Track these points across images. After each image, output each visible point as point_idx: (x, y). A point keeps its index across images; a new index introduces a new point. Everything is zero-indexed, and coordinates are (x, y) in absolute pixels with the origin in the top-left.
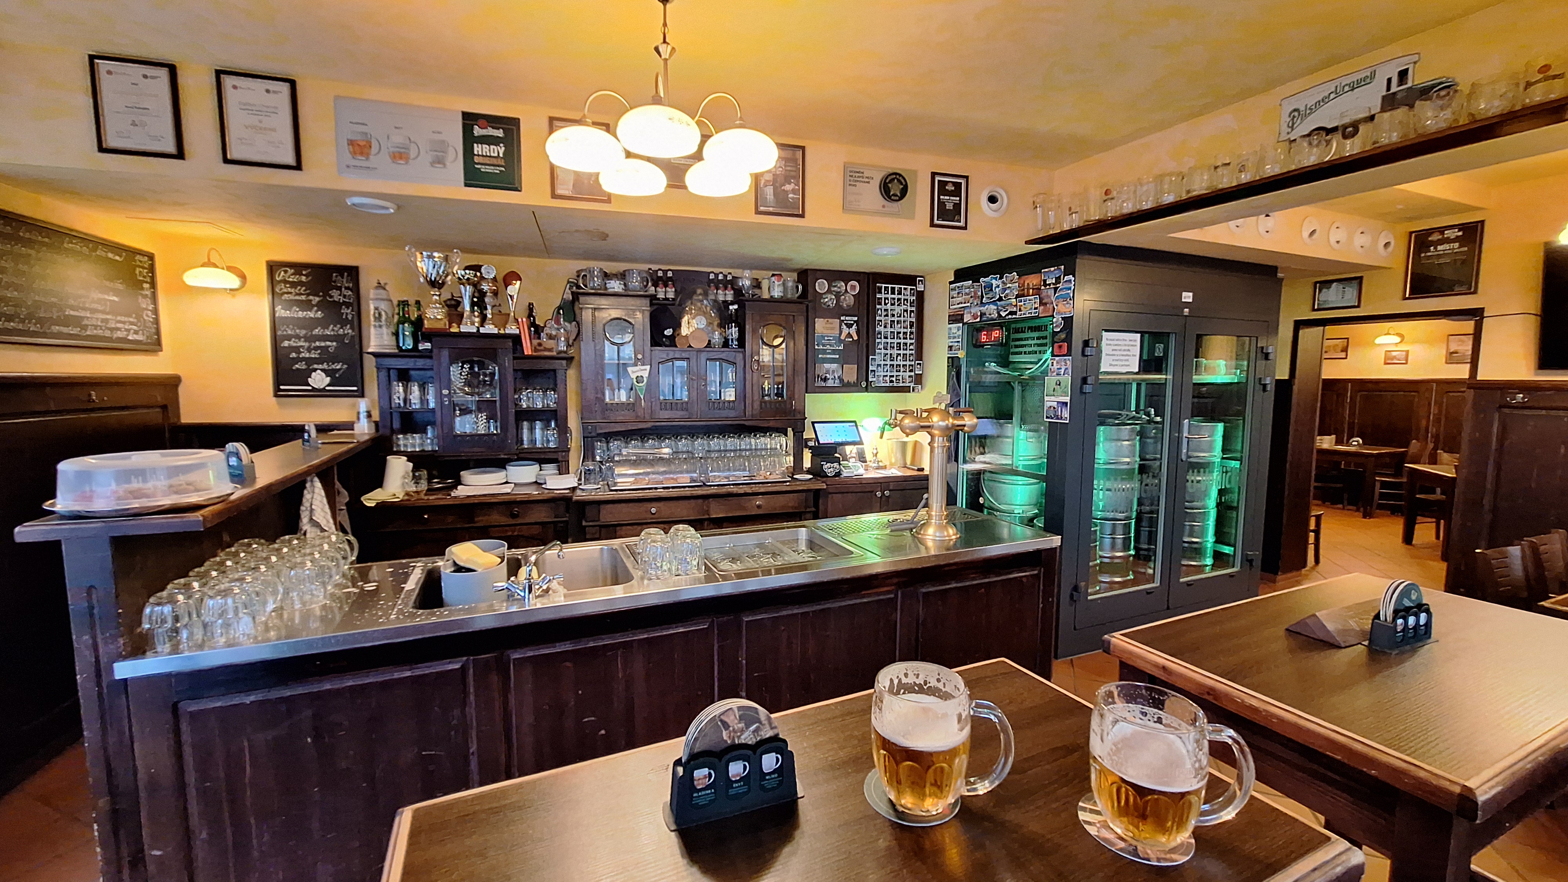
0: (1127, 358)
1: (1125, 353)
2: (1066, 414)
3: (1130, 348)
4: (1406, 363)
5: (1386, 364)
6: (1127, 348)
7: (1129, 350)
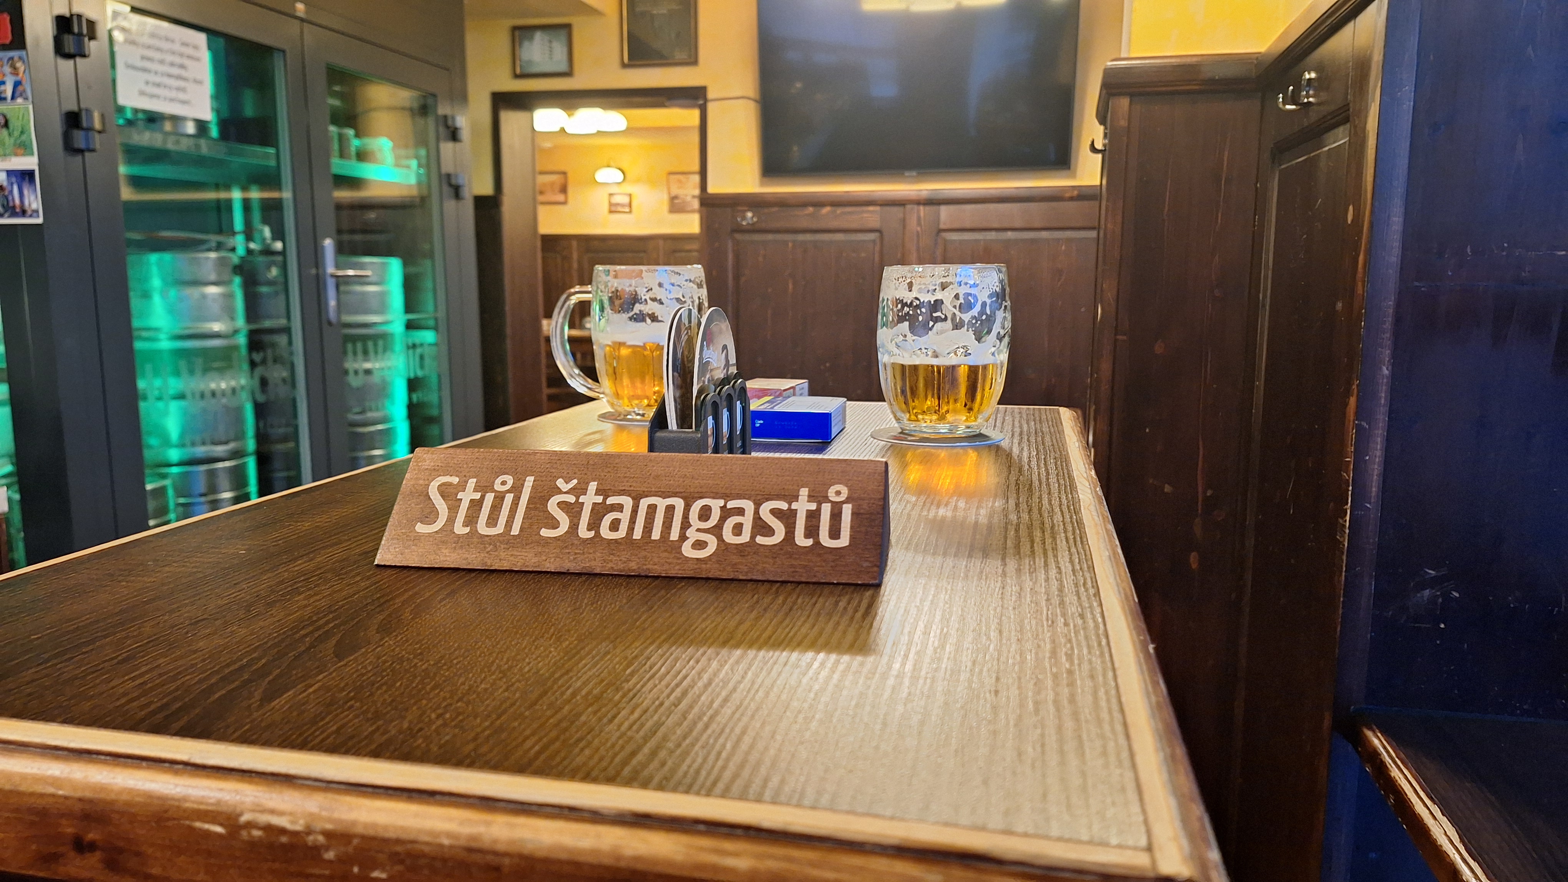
0: (181, 84)
1: (175, 71)
2: (34, 201)
3: (187, 62)
4: (630, 212)
5: (611, 212)
6: (178, 60)
7: (182, 66)
